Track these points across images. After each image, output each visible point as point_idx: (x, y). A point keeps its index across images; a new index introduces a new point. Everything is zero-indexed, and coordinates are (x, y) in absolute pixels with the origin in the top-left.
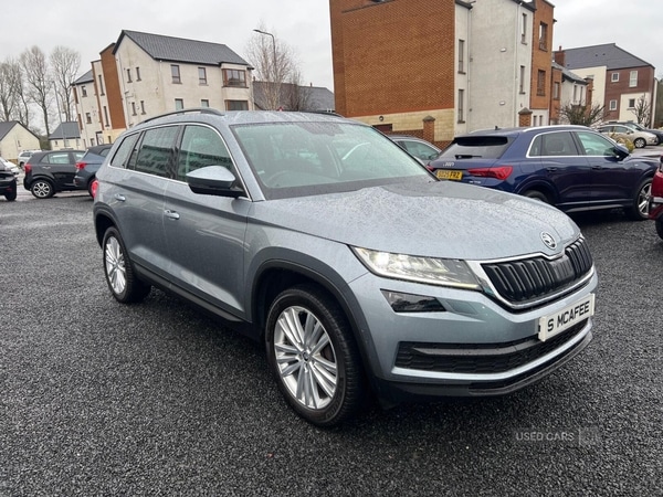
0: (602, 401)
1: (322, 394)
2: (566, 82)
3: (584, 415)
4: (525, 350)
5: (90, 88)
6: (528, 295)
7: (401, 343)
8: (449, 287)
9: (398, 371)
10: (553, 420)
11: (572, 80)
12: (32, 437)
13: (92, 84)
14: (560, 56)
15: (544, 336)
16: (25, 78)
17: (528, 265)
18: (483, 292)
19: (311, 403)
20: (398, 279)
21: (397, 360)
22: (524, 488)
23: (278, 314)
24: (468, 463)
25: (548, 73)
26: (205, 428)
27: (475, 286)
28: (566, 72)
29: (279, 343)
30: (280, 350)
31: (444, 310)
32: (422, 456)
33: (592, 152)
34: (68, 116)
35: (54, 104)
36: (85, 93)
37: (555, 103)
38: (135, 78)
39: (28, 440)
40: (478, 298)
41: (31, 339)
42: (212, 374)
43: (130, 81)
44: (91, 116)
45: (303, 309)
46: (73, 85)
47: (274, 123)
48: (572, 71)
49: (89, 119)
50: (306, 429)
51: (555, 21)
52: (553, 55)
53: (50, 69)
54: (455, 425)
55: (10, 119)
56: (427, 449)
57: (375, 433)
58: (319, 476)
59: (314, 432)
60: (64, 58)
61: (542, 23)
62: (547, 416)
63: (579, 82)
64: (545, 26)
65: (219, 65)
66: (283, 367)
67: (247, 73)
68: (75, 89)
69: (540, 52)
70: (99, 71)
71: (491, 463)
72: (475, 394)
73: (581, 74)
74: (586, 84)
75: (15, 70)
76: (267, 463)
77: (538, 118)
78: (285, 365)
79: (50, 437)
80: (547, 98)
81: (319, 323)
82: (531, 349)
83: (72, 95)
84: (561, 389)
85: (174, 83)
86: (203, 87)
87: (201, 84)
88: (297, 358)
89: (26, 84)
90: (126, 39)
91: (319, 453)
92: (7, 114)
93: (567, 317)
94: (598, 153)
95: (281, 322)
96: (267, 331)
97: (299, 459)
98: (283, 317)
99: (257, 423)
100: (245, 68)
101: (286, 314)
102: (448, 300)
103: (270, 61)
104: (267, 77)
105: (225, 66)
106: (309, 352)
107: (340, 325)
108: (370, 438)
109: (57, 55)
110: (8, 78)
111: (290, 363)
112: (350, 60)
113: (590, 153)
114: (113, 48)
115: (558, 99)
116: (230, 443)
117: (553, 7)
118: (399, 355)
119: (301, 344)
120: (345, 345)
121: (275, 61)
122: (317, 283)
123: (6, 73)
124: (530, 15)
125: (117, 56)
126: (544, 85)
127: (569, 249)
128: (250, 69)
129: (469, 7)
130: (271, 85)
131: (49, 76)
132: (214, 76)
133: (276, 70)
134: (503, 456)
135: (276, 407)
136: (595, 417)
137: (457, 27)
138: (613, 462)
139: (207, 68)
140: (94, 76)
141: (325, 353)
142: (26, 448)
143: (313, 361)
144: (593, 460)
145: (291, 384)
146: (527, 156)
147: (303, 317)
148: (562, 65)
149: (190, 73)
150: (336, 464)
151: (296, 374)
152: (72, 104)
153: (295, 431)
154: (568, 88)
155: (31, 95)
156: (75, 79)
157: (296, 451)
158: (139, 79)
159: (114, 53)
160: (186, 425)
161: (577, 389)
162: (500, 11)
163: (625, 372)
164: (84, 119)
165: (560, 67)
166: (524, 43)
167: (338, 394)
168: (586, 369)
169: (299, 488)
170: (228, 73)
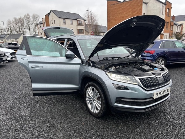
0: (172, 116)
1: (97, 109)
2: (175, 25)
3: (167, 119)
4: (150, 101)
5: (42, 25)
6: (151, 87)
7: (117, 97)
8: (130, 84)
9: (116, 104)
10: (158, 120)
11: (177, 25)
12: (26, 115)
13: (42, 24)
14: (173, 18)
15: (155, 97)
16: (25, 22)
17: (151, 79)
18: (139, 85)
19: (94, 111)
20: (117, 81)
21: (116, 101)
22: (147, 136)
23: (87, 88)
24: (134, 129)
25: (170, 23)
26: (68, 116)
27: (137, 84)
28: (175, 22)
29: (87, 96)
30: (87, 97)
31: (128, 89)
32: (122, 126)
33: (179, 47)
34: (36, 32)
35: (32, 29)
36: (40, 26)
37: (171, 31)
38: (54, 23)
39: (25, 116)
40: (137, 87)
41: (26, 92)
42: (70, 103)
43: (52, 24)
44: (42, 33)
45: (93, 87)
46: (37, 24)
47: (88, 39)
48: (177, 22)
49: (41, 33)
50: (93, 118)
51: (172, 8)
52: (171, 17)
53: (31, 20)
54: (131, 119)
55: (21, 33)
56: (123, 125)
57: (110, 120)
58: (95, 129)
59: (95, 119)
60: (36, 17)
61: (168, 8)
62: (156, 118)
63: (179, 25)
64: (169, 9)
65: (76, 19)
66: (88, 102)
67: (84, 22)
68: (38, 26)
69: (167, 17)
70: (44, 21)
71: (140, 129)
72: (136, 111)
73: (179, 23)
74: (181, 26)
75: (23, 20)
76: (82, 126)
77: (166, 36)
78: (88, 101)
79: (30, 116)
80: (169, 30)
81: (97, 91)
82: (151, 101)
83: (37, 27)
84: (161, 112)
85: (64, 24)
86: (72, 25)
87: (71, 25)
88: (91, 100)
89: (25, 24)
90: (52, 12)
91: (95, 124)
92: (20, 31)
93: (162, 93)
94: (181, 47)
95: (88, 90)
96: (84, 93)
97: (91, 125)
98: (88, 89)
99: (81, 116)
100: (83, 20)
101: (89, 88)
102: (129, 87)
103: (90, 19)
104: (89, 23)
105: (78, 20)
106: (94, 98)
107: (102, 92)
108: (109, 121)
109: (34, 16)
110: (21, 22)
111: (90, 101)
112: (112, 18)
113: (178, 47)
114: (48, 15)
115: (172, 30)
116: (74, 120)
117: (171, 4)
118: (116, 100)
119: (92, 96)
120: (103, 97)
121: (91, 18)
122: (97, 81)
123: (20, 21)
124: (164, 6)
125: (49, 17)
126: (168, 26)
127: (164, 75)
128: (84, 20)
129: (147, 4)
130: (90, 25)
131: (31, 22)
132: (75, 22)
133: (92, 21)
134: (143, 128)
135: (86, 112)
136: (170, 120)
137: (143, 10)
138: (172, 131)
139: (73, 20)
140: (43, 22)
141: (98, 99)
142: (24, 118)
143: (95, 101)
144: (167, 131)
145: (90, 106)
146: (159, 48)
147: (93, 89)
148: (174, 20)
149: (68, 21)
150: (100, 127)
151: (91, 104)
152: (37, 29)
153: (90, 118)
154: (175, 27)
155: (26, 27)
156: (38, 23)
157: (90, 123)
158: (55, 23)
159: (48, 16)
160: (63, 115)
161: (166, 112)
162: (156, 5)
163: (180, 109)
164: (40, 34)
165: (173, 21)
166: (162, 14)
167: (101, 109)
168: (169, 107)
169: (90, 132)
170: (79, 22)
